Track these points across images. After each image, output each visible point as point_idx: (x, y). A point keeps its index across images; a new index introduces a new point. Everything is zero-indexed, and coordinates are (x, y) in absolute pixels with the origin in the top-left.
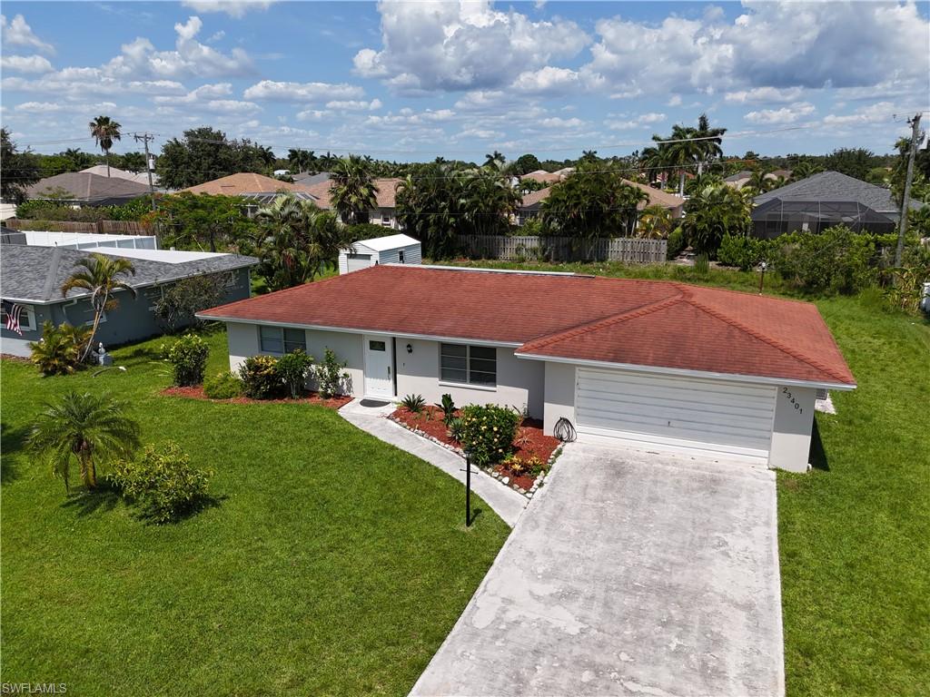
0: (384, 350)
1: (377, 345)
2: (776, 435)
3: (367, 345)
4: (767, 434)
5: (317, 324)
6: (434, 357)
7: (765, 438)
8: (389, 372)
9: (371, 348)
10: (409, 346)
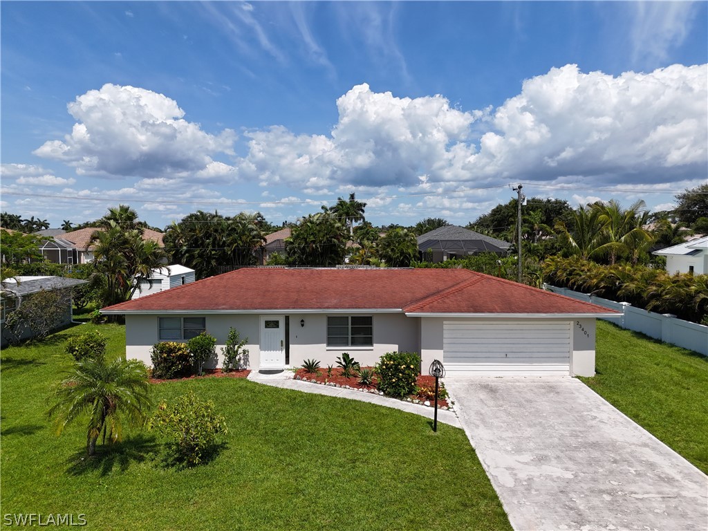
0: (278, 327)
1: (272, 324)
2: (575, 353)
3: (263, 324)
4: (567, 355)
5: (223, 309)
6: (323, 327)
7: (566, 357)
8: (282, 346)
9: (266, 327)
10: (302, 321)
